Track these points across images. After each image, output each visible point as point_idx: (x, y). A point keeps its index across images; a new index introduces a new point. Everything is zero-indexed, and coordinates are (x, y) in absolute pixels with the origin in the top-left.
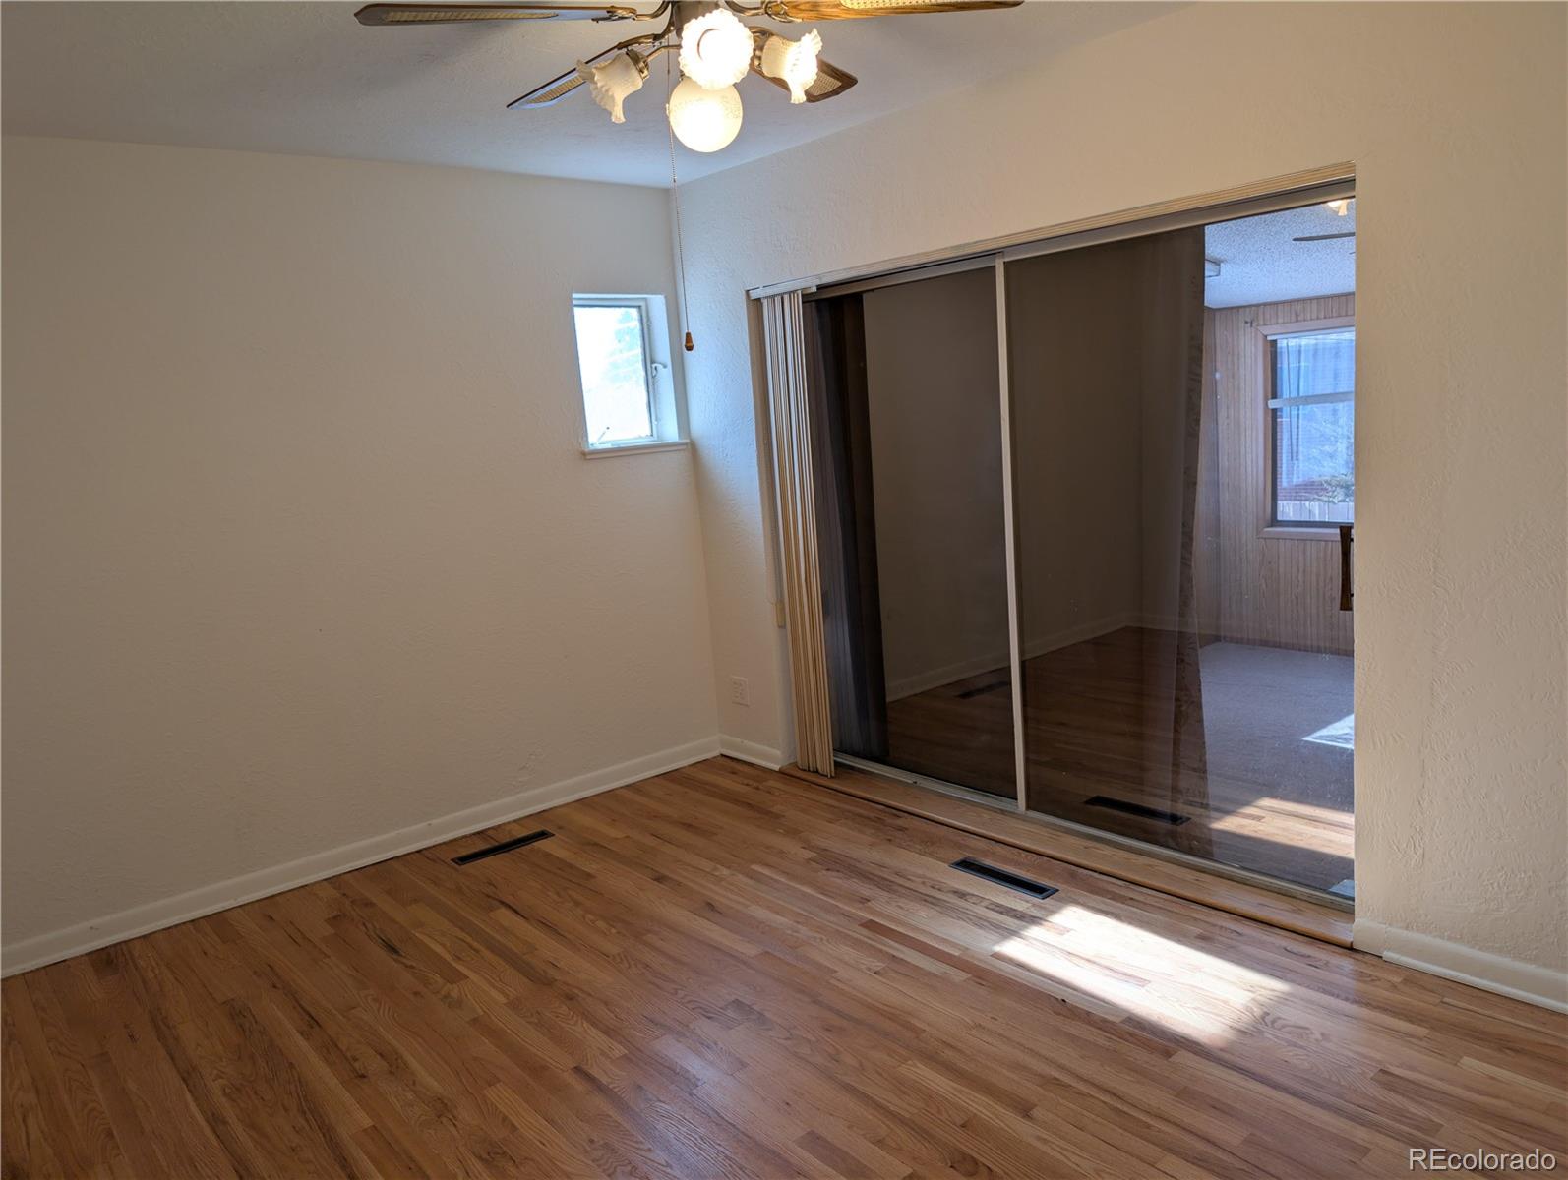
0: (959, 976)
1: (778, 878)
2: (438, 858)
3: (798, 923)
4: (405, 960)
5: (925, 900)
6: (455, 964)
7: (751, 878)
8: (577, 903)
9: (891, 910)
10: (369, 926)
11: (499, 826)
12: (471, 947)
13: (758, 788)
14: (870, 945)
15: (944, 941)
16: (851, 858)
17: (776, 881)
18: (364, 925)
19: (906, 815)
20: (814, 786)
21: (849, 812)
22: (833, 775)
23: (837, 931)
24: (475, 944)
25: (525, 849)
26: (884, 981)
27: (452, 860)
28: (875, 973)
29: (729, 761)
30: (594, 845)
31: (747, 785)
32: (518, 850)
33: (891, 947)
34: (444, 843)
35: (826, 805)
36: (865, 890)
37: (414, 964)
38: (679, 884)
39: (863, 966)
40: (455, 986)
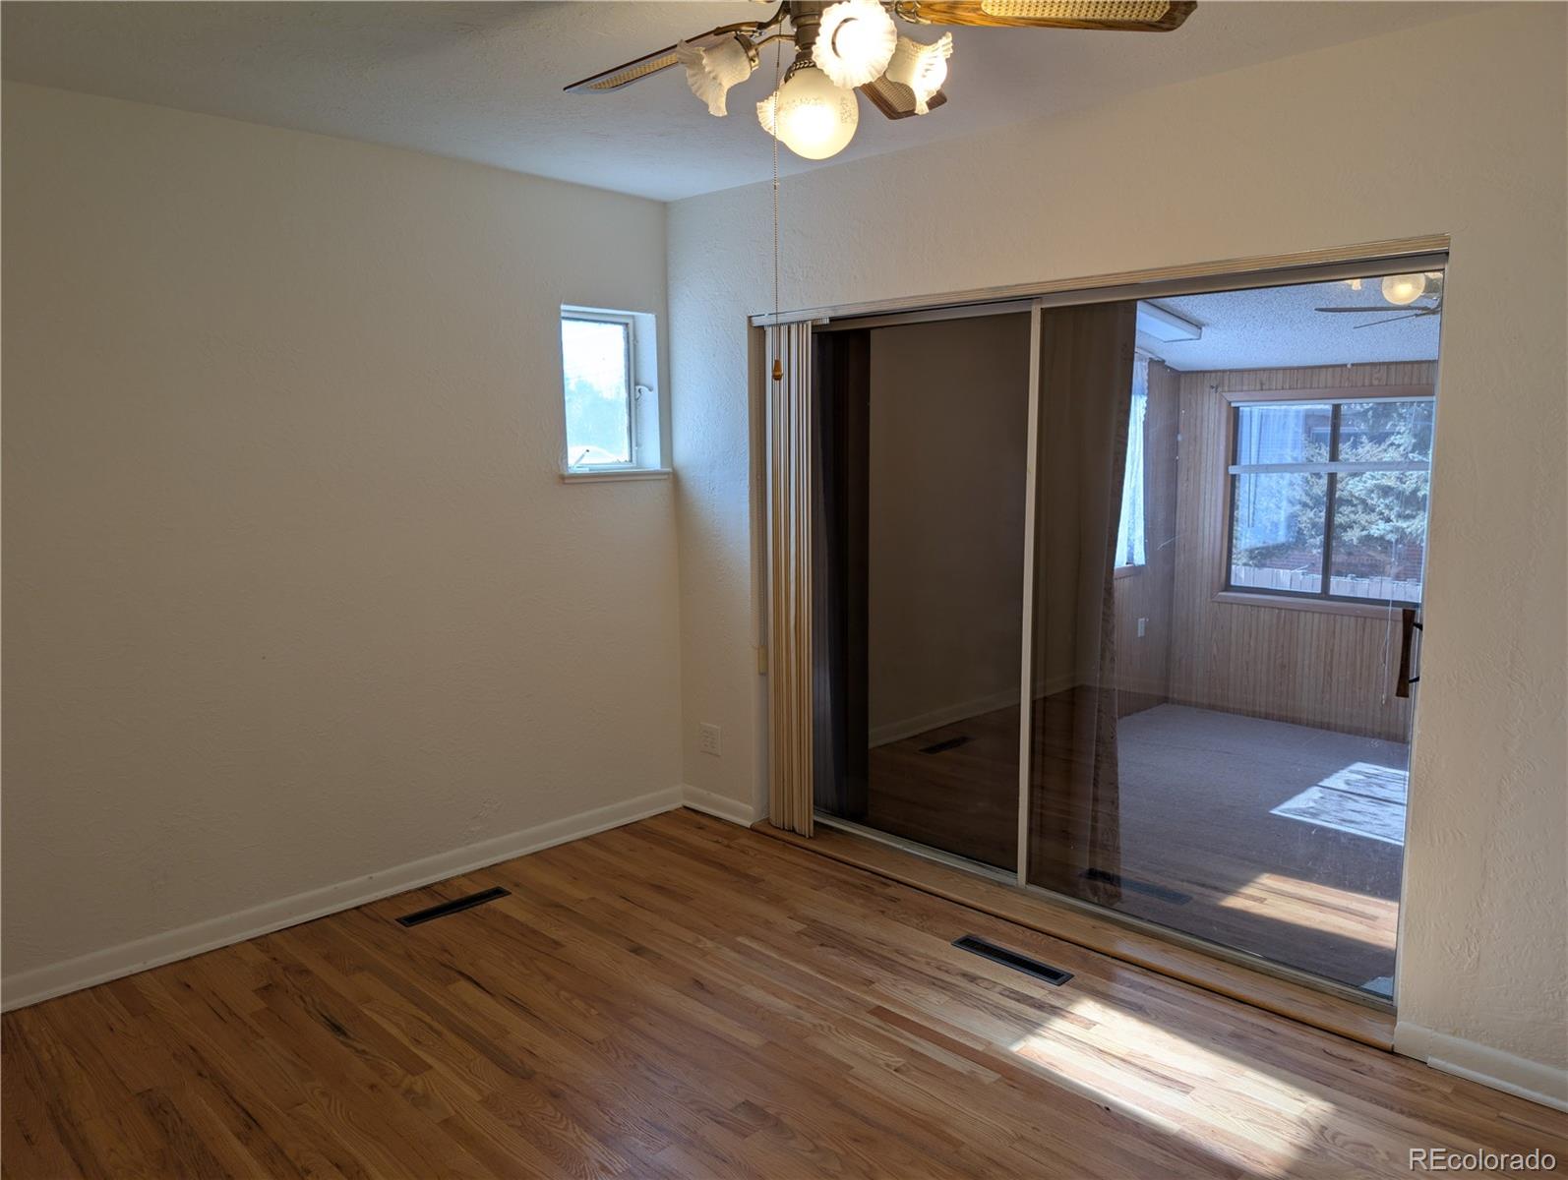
0: (988, 1077)
1: (767, 952)
2: (381, 917)
3: (799, 1007)
4: (355, 1044)
5: (934, 984)
6: (412, 1048)
7: (739, 952)
8: (549, 978)
9: (898, 993)
10: (307, 999)
11: (447, 880)
12: (431, 1027)
13: (728, 846)
14: (883, 1036)
15: (965, 1033)
16: (845, 932)
17: (769, 957)
18: (301, 997)
19: (895, 883)
20: (791, 846)
21: (833, 877)
22: (812, 835)
23: (845, 1018)
24: (435, 1024)
25: (480, 909)
26: (909, 1081)
27: (397, 920)
28: (895, 1070)
29: (693, 814)
30: (556, 907)
31: (717, 842)
32: (470, 909)
33: (908, 1039)
34: (386, 899)
35: (807, 868)
36: (869, 971)
37: (367, 1050)
38: (660, 957)
39: (881, 1062)
40: (417, 1077)
